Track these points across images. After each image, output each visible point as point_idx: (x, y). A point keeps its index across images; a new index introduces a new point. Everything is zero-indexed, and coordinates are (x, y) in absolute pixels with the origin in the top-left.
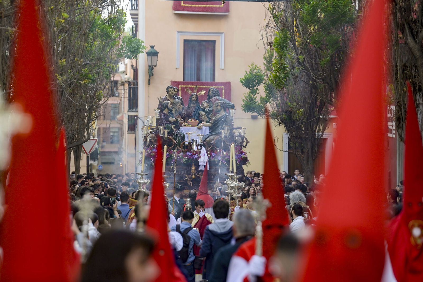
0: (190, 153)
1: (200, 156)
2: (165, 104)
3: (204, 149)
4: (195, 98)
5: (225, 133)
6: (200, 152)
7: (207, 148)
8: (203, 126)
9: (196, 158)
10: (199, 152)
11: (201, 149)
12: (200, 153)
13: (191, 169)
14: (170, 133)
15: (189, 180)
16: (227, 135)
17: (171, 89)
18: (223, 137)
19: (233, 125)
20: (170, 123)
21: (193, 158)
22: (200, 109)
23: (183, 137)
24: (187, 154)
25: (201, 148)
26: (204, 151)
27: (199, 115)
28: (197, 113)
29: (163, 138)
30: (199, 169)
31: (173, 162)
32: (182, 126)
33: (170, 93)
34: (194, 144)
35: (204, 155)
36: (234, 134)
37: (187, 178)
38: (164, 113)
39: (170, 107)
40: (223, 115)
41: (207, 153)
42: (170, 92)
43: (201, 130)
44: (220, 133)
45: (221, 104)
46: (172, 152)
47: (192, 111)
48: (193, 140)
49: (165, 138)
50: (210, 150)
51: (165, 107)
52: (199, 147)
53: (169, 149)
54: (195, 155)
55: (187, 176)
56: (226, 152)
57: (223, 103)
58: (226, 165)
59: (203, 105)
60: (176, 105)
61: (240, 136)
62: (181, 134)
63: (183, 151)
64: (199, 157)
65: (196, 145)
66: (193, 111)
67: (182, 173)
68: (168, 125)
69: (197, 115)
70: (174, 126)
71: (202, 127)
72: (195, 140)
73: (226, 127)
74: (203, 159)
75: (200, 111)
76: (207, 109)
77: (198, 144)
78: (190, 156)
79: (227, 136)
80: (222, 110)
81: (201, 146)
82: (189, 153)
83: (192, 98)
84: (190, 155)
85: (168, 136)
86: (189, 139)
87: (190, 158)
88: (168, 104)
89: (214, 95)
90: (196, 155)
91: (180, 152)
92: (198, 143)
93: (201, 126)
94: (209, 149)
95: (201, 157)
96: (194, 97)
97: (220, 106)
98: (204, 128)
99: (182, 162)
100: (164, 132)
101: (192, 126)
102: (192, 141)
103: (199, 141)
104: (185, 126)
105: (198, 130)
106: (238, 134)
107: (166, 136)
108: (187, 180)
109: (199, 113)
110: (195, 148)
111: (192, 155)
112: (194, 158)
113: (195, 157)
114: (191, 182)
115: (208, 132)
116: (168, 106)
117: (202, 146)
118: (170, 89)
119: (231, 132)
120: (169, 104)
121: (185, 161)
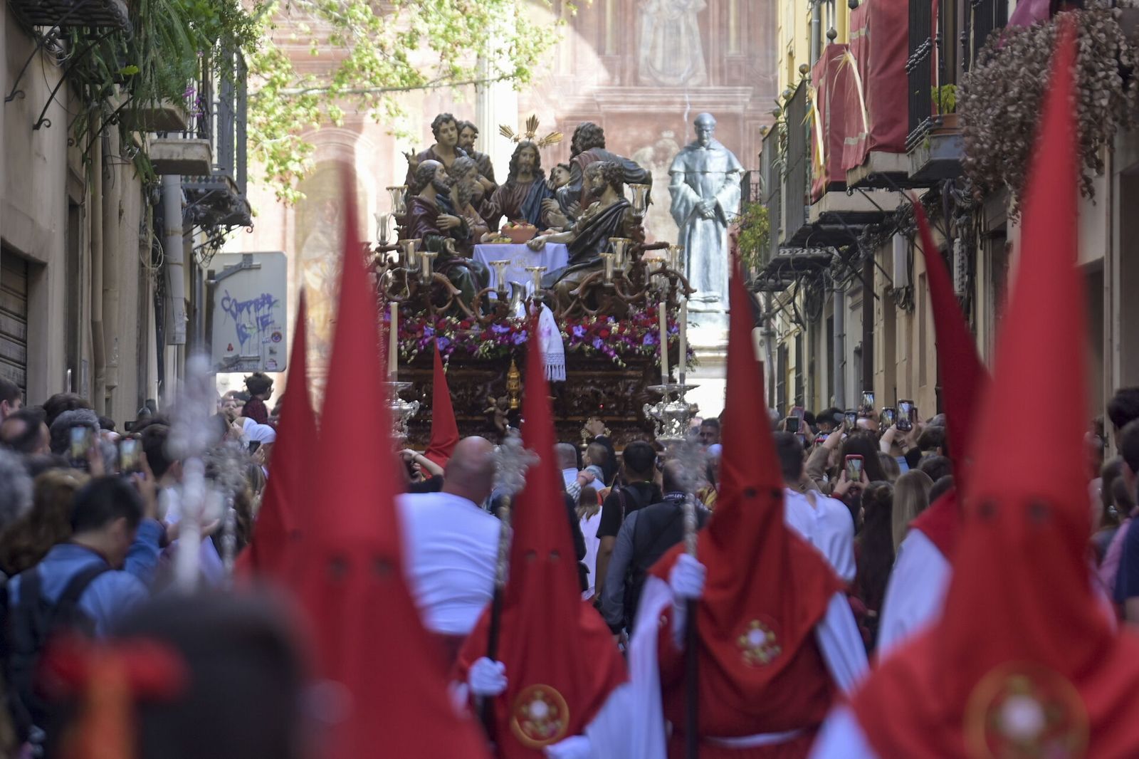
0: (504, 326)
2: (425, 172)
3: (547, 315)
5: (615, 264)
7: (557, 311)
8: (549, 240)
9: (523, 345)
13: (506, 378)
14: (436, 264)
15: (500, 415)
16: (622, 268)
17: (447, 123)
18: (609, 275)
19: (643, 237)
20: (443, 233)
21: (512, 344)
22: (546, 191)
23: (483, 279)
24: (493, 328)
25: (540, 310)
26: (547, 320)
27: (543, 210)
28: (537, 206)
29: (417, 280)
32: (480, 243)
33: (442, 138)
34: (519, 296)
35: (550, 331)
36: (645, 264)
37: (492, 409)
38: (420, 201)
39: (443, 180)
40: (610, 204)
41: (558, 325)
42: (445, 136)
43: (540, 255)
44: (601, 263)
45: (605, 169)
46: (445, 323)
47: (519, 198)
48: (513, 286)
49: (424, 279)
50: (567, 316)
51: (424, 180)
52: (533, 307)
53: (437, 315)
54: (519, 332)
55: (494, 401)
57: (610, 168)
59: (555, 180)
60: (463, 177)
61: (663, 271)
62: (475, 268)
63: (479, 321)
65: (522, 301)
66: (521, 199)
67: (478, 393)
68: (434, 237)
69: (536, 212)
70: (453, 240)
71: (544, 245)
72: (519, 287)
73: (620, 243)
75: (544, 197)
76: (563, 190)
77: (530, 298)
78: (503, 337)
79: (621, 272)
80: (610, 189)
81: (537, 302)
82: (500, 327)
84: (503, 335)
85: (434, 274)
86: (499, 281)
87: (501, 342)
88: (434, 170)
89: (585, 143)
90: (523, 332)
91: (472, 325)
92: (528, 296)
93: (540, 241)
94: (563, 315)
96: (525, 154)
97: (601, 176)
98: (550, 246)
99: (477, 354)
100: (419, 261)
101: (512, 242)
102: (508, 289)
103: (531, 288)
104: (489, 241)
105: (532, 254)
106: (659, 265)
107: (426, 273)
108: (493, 413)
109: (541, 206)
110: (519, 309)
111: (509, 334)
112: (517, 342)
113: (521, 339)
114: (506, 421)
115: (562, 259)
116: (433, 178)
117: (543, 305)
118: (444, 124)
119: (634, 258)
120: (438, 172)
121: (488, 352)
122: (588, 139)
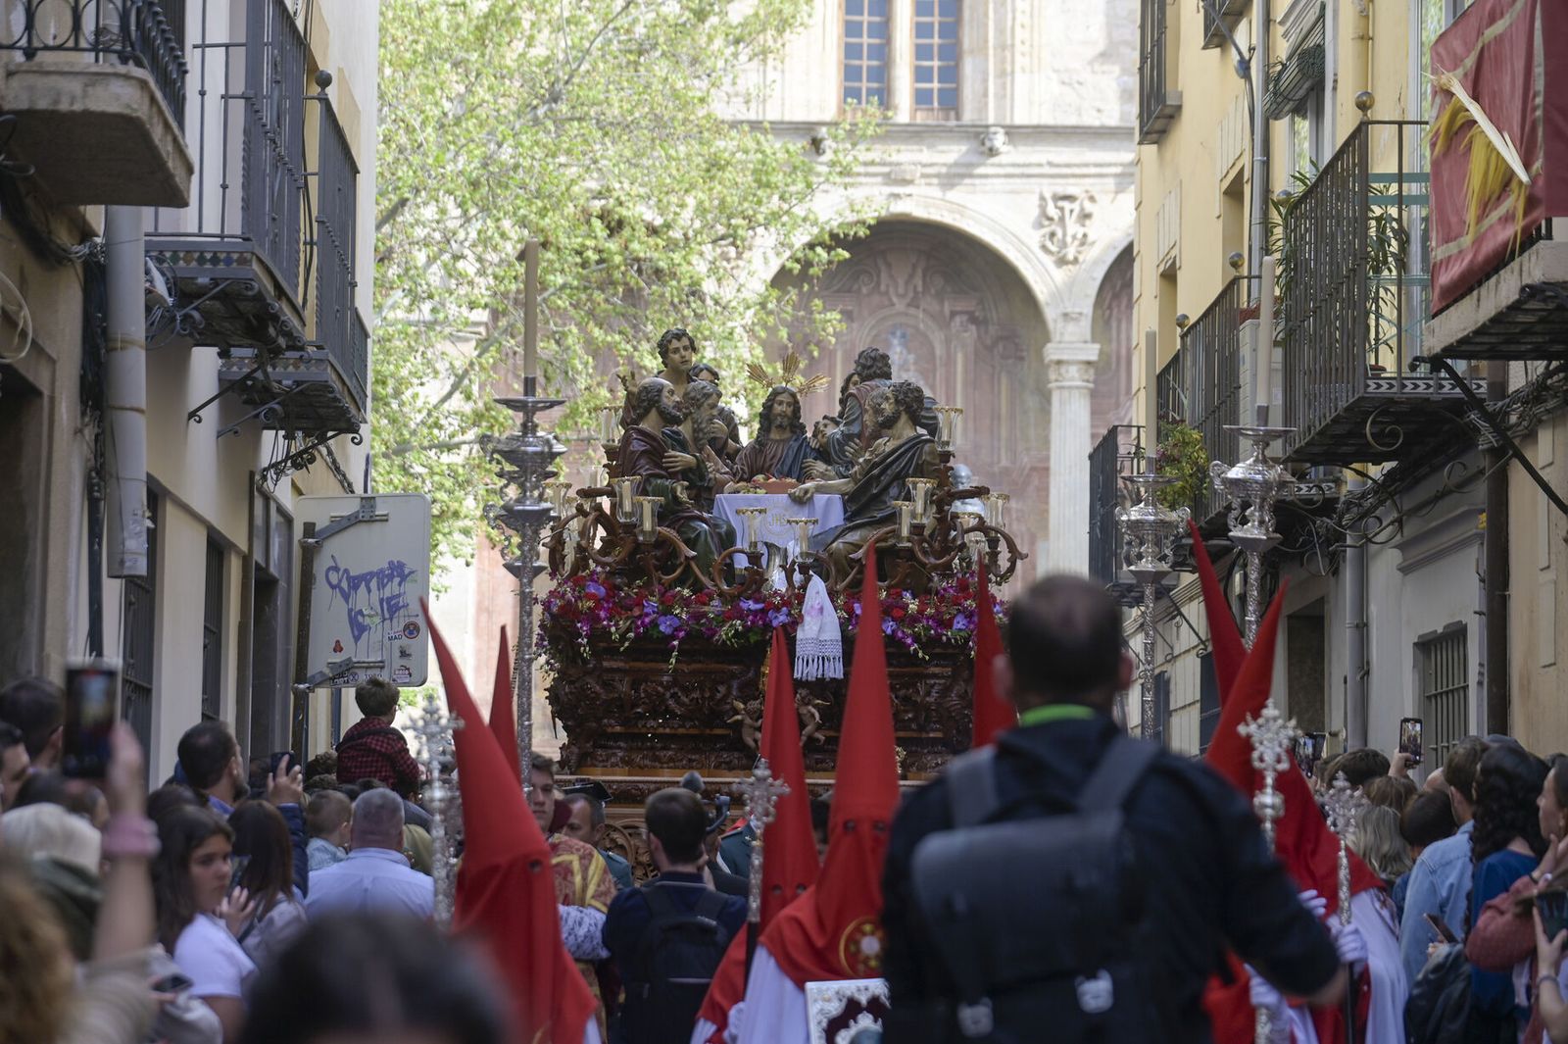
0: (756, 601)
1: (801, 617)
2: (648, 393)
3: (817, 587)
4: (789, 404)
5: (914, 515)
6: (801, 599)
7: (831, 580)
8: (819, 490)
9: (784, 626)
10: (796, 597)
11: (804, 587)
12: (801, 603)
13: (759, 675)
14: (662, 517)
15: (751, 727)
16: (925, 521)
17: (679, 340)
18: (905, 531)
20: (672, 476)
21: (768, 623)
22: (808, 450)
24: (741, 604)
25: (808, 579)
26: (818, 593)
28: (796, 468)
29: (634, 534)
30: (797, 675)
31: (676, 643)
33: (672, 359)
34: (778, 561)
35: (821, 610)
37: (739, 717)
38: (641, 432)
39: (671, 404)
40: (904, 439)
41: (832, 601)
42: (676, 357)
46: (674, 596)
47: (771, 459)
48: (769, 546)
49: (643, 532)
51: (645, 404)
52: (797, 577)
53: (663, 585)
54: (777, 609)
55: (742, 706)
56: (917, 602)
58: (920, 655)
60: (699, 407)
61: (980, 528)
62: (716, 526)
63: (721, 594)
64: (796, 621)
65: (783, 568)
66: (775, 461)
68: (659, 481)
70: (686, 483)
71: (812, 497)
72: (779, 549)
74: (816, 628)
75: (805, 457)
77: (794, 562)
78: (755, 617)
80: (904, 418)
81: (804, 569)
82: (751, 602)
83: (776, 405)
84: (755, 613)
85: (658, 528)
86: (750, 535)
87: (753, 622)
88: (660, 391)
90: (785, 609)
91: (712, 599)
92: (790, 561)
93: (806, 492)
95: (807, 619)
96: (781, 403)
98: (820, 499)
99: (718, 641)
101: (768, 493)
102: (762, 549)
103: (794, 549)
107: (647, 526)
108: (740, 723)
109: (802, 469)
110: (777, 579)
111: (763, 611)
112: (775, 623)
113: (780, 619)
116: (658, 402)
117: (811, 572)
118: (674, 341)
120: (665, 393)
121: (734, 636)
122: (869, 367)
